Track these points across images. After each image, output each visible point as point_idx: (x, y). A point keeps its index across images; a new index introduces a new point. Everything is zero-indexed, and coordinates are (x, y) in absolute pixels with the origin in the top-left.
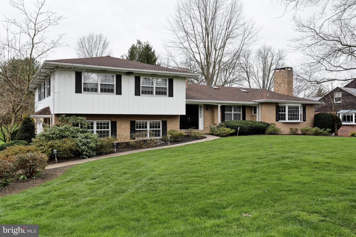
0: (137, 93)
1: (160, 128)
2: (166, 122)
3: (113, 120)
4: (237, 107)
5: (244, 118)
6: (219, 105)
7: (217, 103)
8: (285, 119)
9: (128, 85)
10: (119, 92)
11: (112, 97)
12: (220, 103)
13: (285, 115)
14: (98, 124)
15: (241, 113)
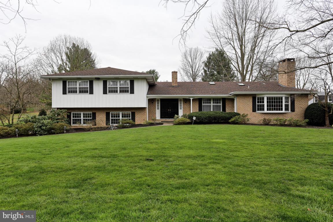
0: (105, 92)
1: (130, 117)
2: (135, 112)
3: (94, 112)
4: (216, 100)
5: (224, 109)
6: (191, 99)
7: (189, 97)
8: (263, 110)
9: (98, 87)
10: (91, 92)
11: (87, 96)
12: (192, 97)
13: (263, 105)
14: (84, 114)
15: (221, 104)
